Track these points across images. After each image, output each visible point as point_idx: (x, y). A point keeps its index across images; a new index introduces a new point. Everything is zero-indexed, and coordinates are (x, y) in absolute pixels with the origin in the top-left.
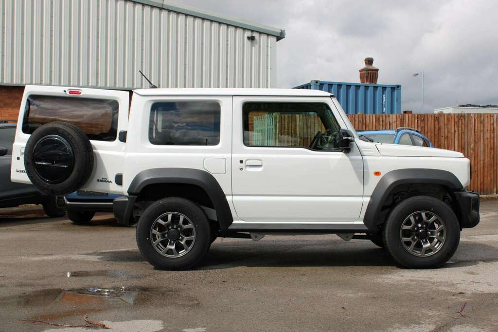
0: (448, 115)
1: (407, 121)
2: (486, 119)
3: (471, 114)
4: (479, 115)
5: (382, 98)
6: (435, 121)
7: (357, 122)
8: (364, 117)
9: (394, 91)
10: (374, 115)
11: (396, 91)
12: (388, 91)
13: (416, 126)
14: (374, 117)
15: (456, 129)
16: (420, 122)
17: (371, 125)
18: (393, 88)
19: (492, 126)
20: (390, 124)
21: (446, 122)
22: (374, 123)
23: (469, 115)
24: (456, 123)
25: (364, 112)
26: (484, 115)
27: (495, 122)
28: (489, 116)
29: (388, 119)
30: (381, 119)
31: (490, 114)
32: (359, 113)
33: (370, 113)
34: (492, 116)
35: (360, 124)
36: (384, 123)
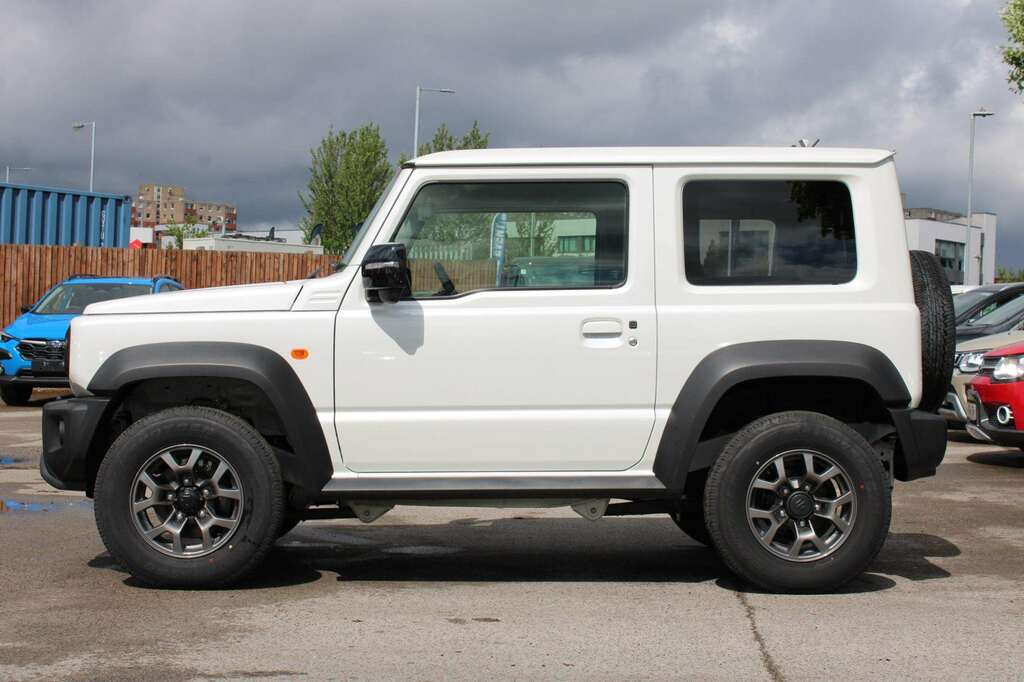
0: (213, 252)
1: (150, 261)
2: (268, 261)
3: (246, 253)
4: (259, 255)
5: (101, 216)
6: (192, 261)
7: (72, 259)
8: (83, 252)
9: (120, 205)
10: (99, 249)
11: (123, 205)
12: (110, 205)
13: (163, 270)
14: (99, 252)
15: (224, 276)
16: (169, 263)
17: (94, 264)
18: (119, 202)
19: (276, 274)
20: (123, 264)
21: (209, 264)
22: (99, 263)
23: (243, 254)
24: (225, 267)
25: (84, 242)
26: (265, 254)
27: (281, 267)
28: (272, 257)
29: (121, 256)
30: (110, 255)
31: (274, 255)
32: (75, 245)
33: (95, 245)
34: (276, 256)
35: (78, 263)
36: (115, 263)
